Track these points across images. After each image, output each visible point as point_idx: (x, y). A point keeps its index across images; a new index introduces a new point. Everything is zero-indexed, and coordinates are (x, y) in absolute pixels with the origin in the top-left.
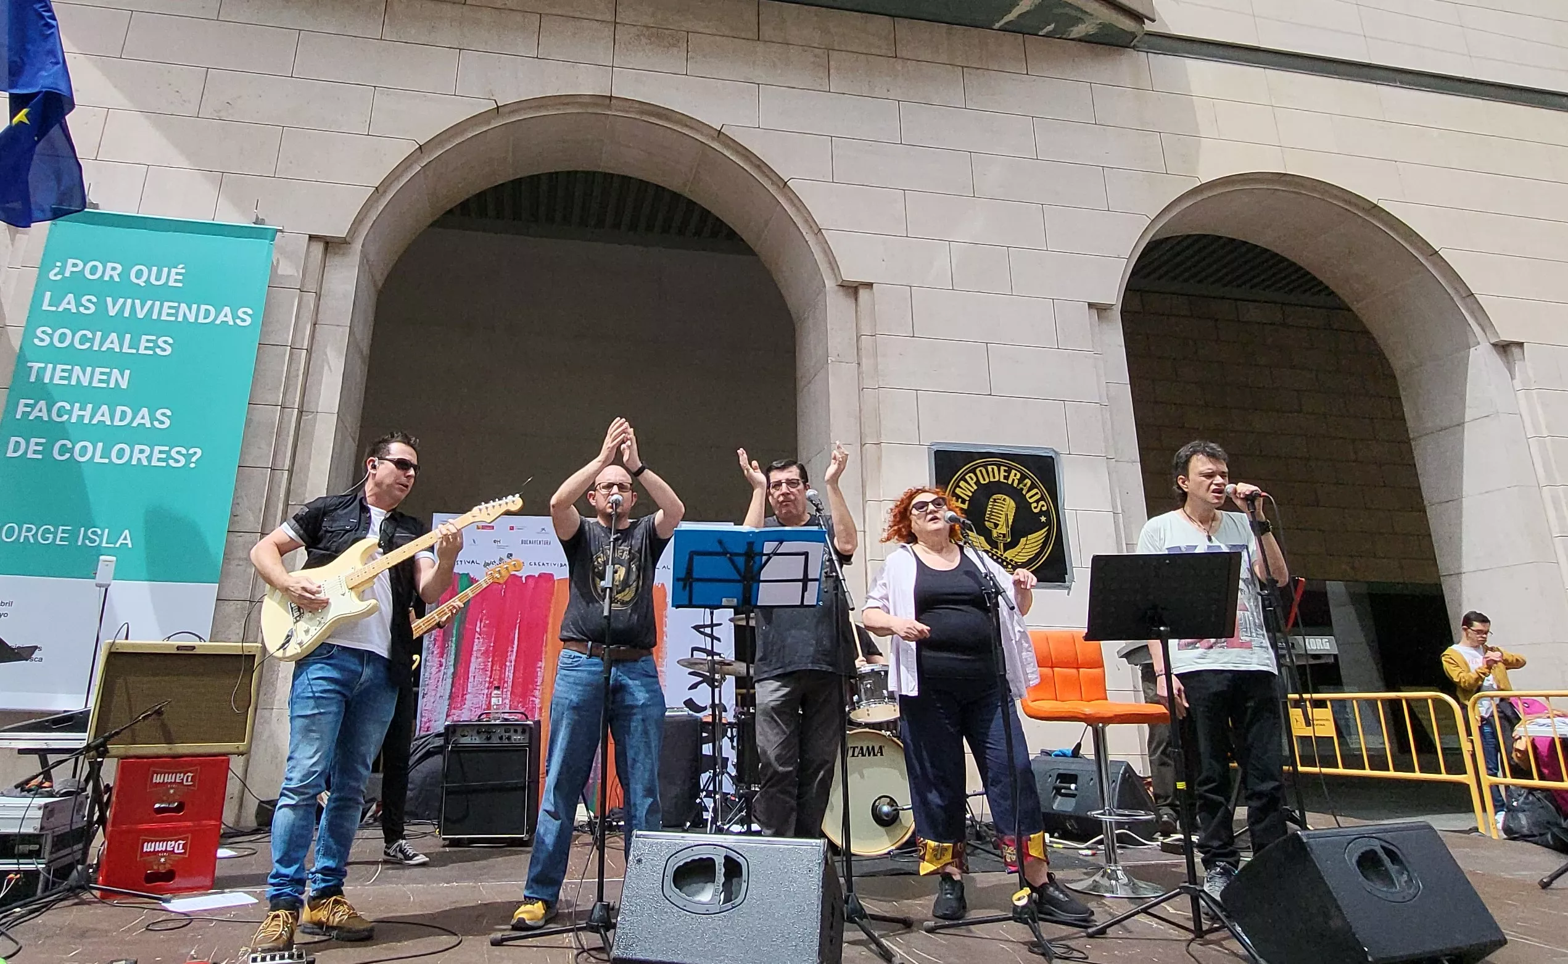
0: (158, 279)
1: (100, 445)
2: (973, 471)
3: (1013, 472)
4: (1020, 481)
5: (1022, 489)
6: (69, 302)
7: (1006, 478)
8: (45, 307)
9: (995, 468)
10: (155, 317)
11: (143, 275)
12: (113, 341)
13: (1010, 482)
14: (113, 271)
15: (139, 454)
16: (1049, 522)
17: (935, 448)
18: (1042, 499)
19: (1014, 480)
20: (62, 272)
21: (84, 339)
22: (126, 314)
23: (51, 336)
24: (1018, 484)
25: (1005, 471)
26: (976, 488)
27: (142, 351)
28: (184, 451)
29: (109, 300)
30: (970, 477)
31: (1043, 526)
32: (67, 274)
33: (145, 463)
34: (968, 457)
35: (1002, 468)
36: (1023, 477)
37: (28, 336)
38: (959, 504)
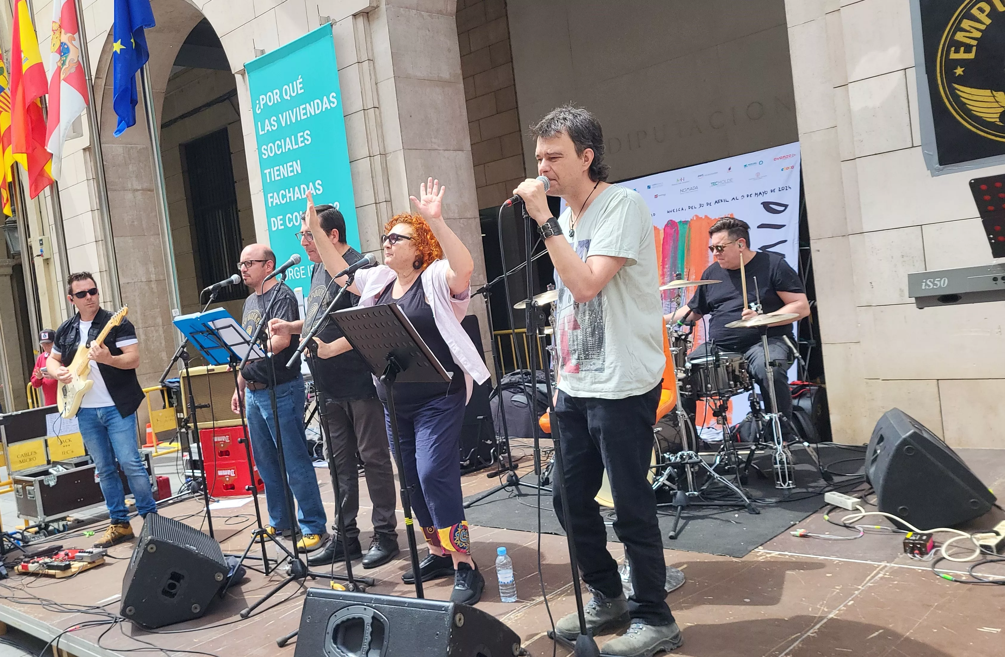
0: (294, 91)
6: (267, 126)
10: (299, 119)
11: (288, 92)
12: (289, 143)
14: (277, 96)
20: (260, 106)
22: (289, 123)
23: (267, 150)
26: (988, 21)
27: (300, 145)
29: (280, 116)
37: (260, 154)
38: (962, 55)
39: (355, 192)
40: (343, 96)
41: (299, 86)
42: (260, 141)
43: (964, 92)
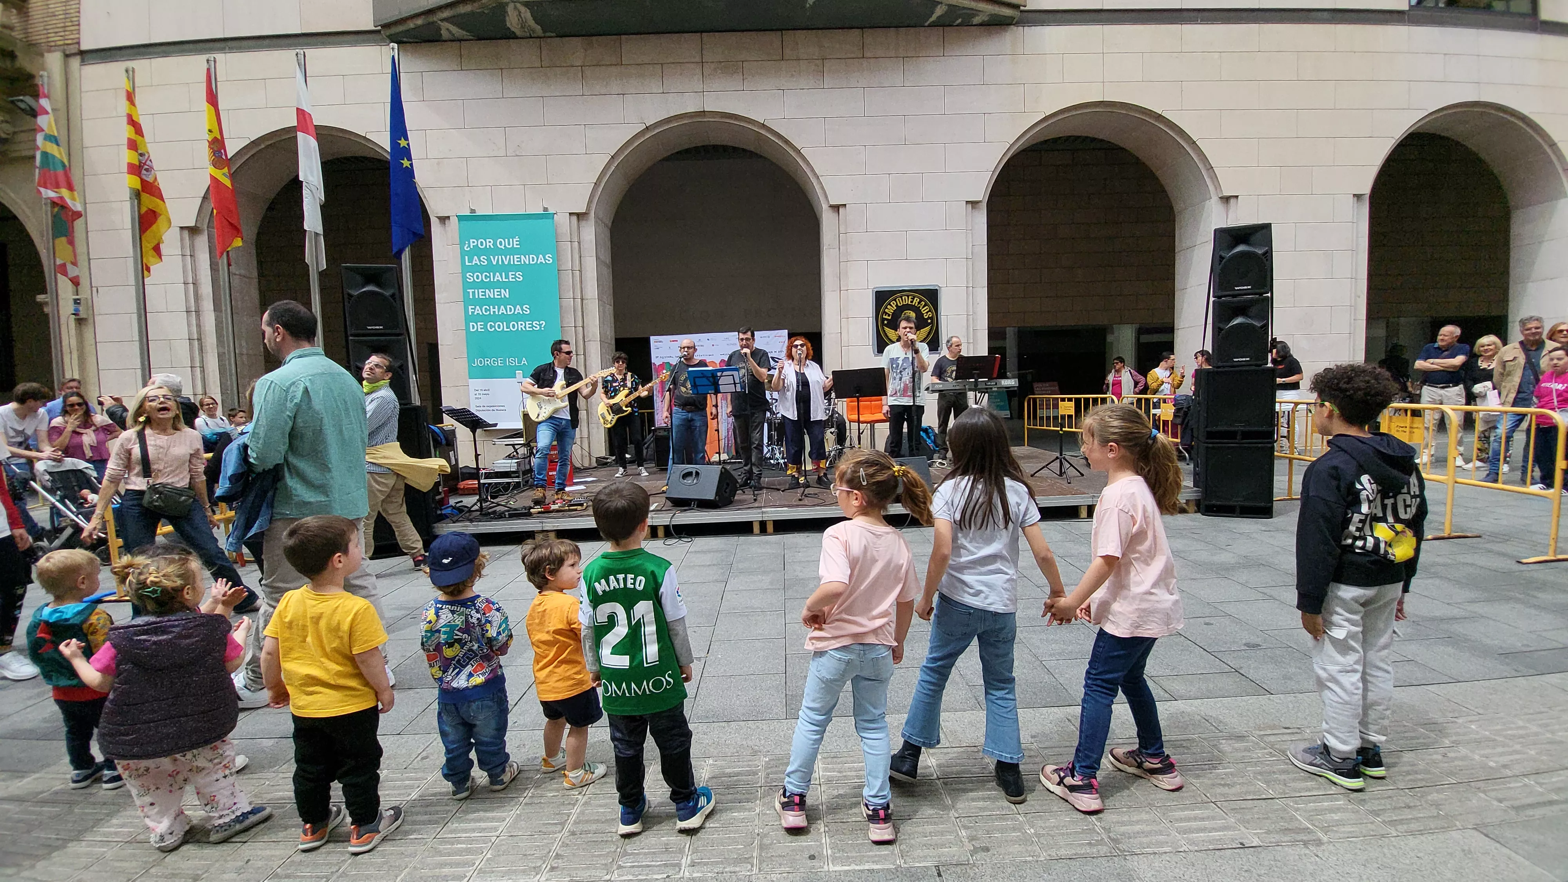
0: (509, 244)
1: (505, 323)
2: (895, 300)
3: (916, 298)
4: (919, 303)
5: (920, 307)
6: (476, 260)
7: (912, 302)
8: (467, 264)
9: (906, 297)
10: (512, 263)
11: (502, 243)
12: (498, 277)
13: (913, 304)
14: (489, 243)
15: (521, 326)
16: (932, 323)
18: (930, 311)
19: (916, 303)
20: (469, 246)
21: (487, 277)
22: (500, 263)
23: (473, 277)
24: (918, 305)
25: (911, 299)
26: (895, 308)
27: (511, 280)
29: (491, 257)
30: (893, 303)
31: (929, 324)
32: (472, 247)
35: (910, 297)
36: (921, 301)
37: (464, 278)
38: (886, 317)
39: (562, 318)
40: (558, 258)
41: (515, 243)
42: (465, 269)
43: (886, 329)
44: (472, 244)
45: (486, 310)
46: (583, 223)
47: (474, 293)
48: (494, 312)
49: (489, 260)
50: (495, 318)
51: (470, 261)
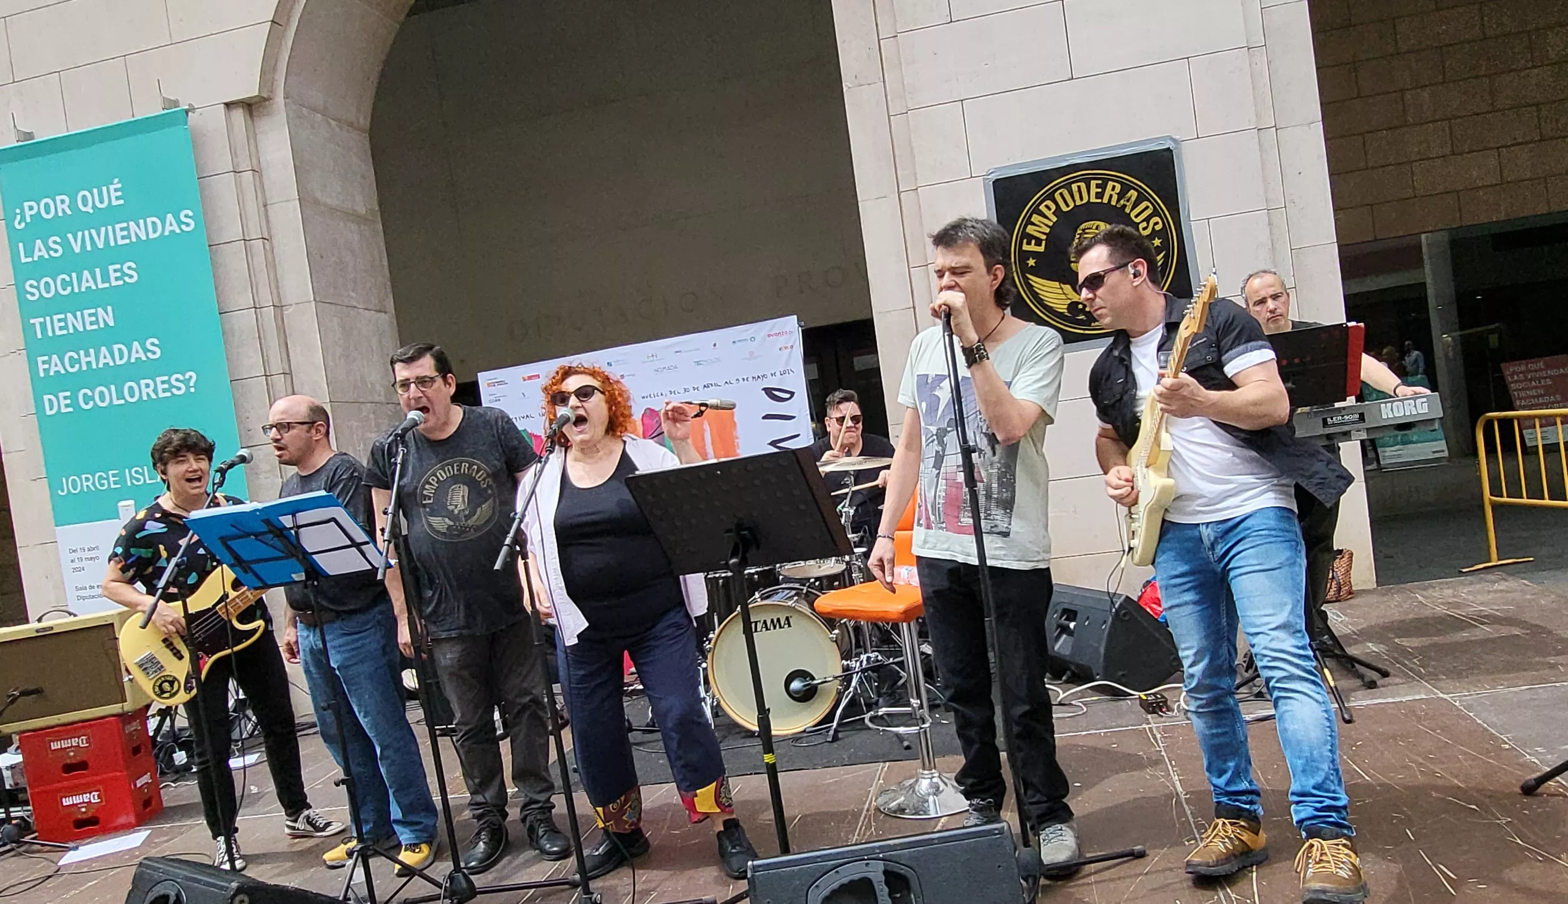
0: (102, 202)
1: (113, 387)
2: (1051, 197)
3: (1111, 184)
4: (1121, 195)
5: (1125, 206)
6: (40, 250)
7: (1100, 195)
8: (24, 260)
9: (1083, 185)
10: (112, 244)
12: (88, 282)
13: (1105, 200)
14: (62, 205)
15: (146, 389)
16: (1165, 246)
17: (994, 177)
18: (1155, 213)
19: (1111, 196)
20: (23, 219)
21: (65, 284)
22: (89, 248)
23: (38, 288)
24: (1118, 201)
25: (1098, 186)
26: (1055, 219)
27: (114, 283)
28: (181, 378)
29: (70, 236)
30: (1047, 206)
31: (1158, 248)
32: (28, 220)
33: (154, 396)
34: (1040, 179)
35: (1093, 183)
36: (1126, 188)
37: (21, 293)
38: (1033, 248)
40: (207, 216)
41: (113, 194)
42: (22, 273)
43: (1036, 282)
44: (28, 213)
45: (73, 362)
46: (263, 124)
47: (44, 325)
48: (89, 363)
49: (66, 244)
50: (93, 378)
51: (29, 253)
